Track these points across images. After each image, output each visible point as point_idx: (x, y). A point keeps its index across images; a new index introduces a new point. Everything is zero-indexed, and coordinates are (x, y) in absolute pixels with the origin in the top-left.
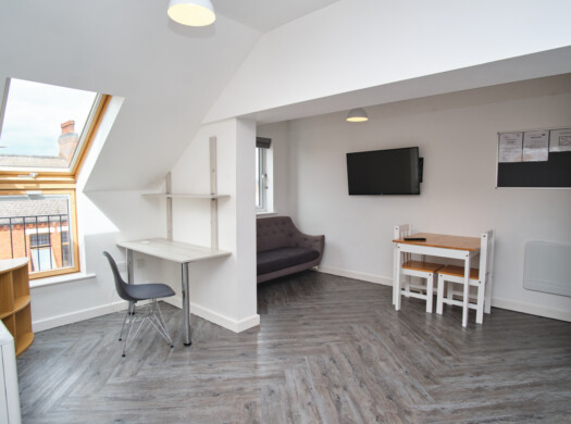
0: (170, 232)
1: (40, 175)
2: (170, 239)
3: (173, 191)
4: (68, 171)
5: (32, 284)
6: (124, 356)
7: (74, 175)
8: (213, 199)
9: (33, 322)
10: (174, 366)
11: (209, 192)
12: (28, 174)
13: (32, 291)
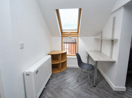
0: (101, 49)
1: (71, 33)
2: (101, 52)
3: (103, 37)
4: (76, 31)
5: (67, 57)
6: (77, 81)
7: (78, 33)
8: (112, 40)
9: (67, 65)
10: (86, 92)
11: (111, 38)
12: (69, 33)
13: (67, 59)
